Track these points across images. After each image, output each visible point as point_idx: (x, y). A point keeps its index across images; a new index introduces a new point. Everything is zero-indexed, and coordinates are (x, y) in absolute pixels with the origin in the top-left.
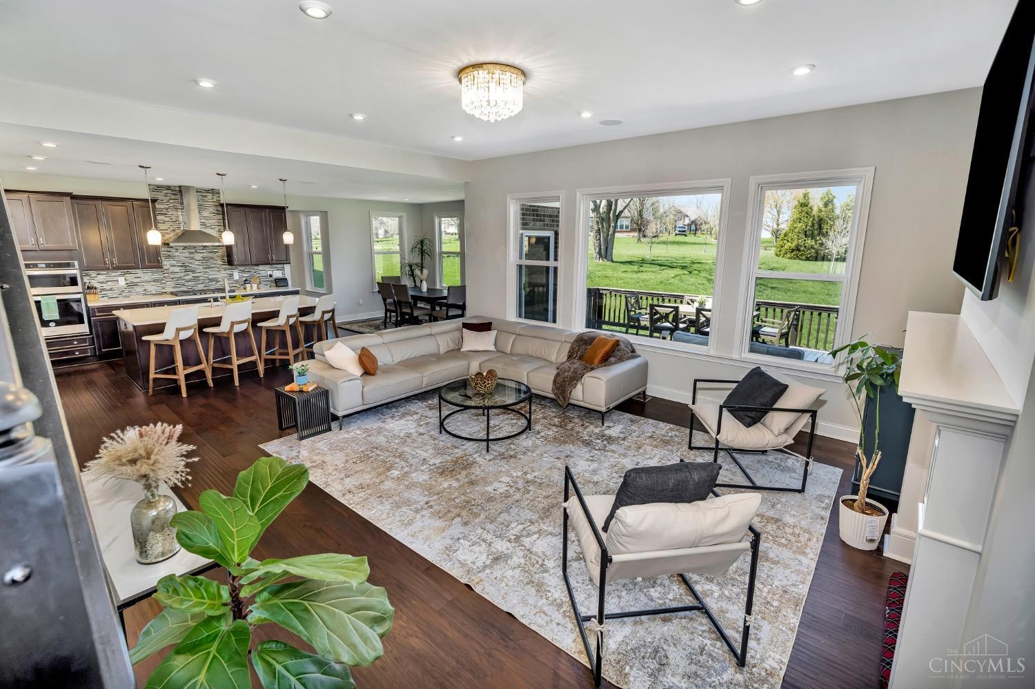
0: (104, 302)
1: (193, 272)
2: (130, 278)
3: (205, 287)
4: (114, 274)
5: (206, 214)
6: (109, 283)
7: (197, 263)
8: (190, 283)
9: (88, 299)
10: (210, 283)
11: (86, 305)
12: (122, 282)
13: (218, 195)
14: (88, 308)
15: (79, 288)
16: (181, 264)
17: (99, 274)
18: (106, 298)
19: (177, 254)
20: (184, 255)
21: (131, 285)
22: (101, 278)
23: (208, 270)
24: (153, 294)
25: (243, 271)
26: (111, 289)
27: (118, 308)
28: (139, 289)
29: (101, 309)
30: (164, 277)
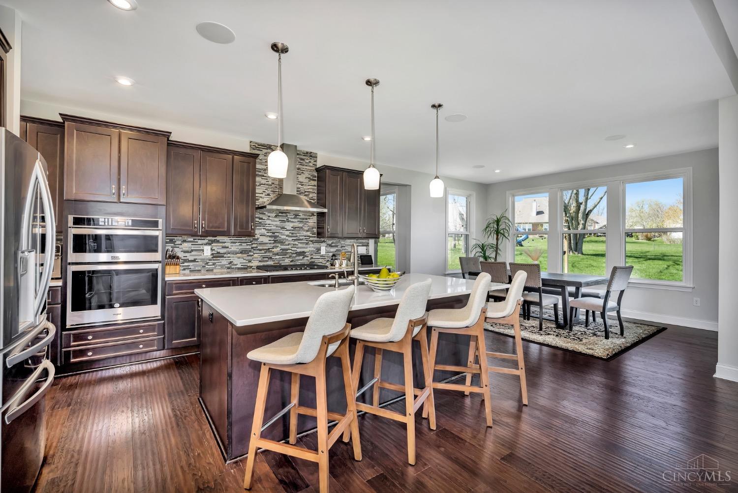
0: (184, 275)
1: (282, 243)
2: (217, 247)
3: (292, 261)
4: (200, 242)
5: (302, 178)
6: (193, 253)
7: (287, 233)
8: (277, 257)
9: (167, 271)
10: (297, 258)
11: (163, 279)
12: (207, 251)
13: (315, 159)
14: (164, 282)
15: (158, 256)
16: (270, 234)
17: (184, 241)
18: (187, 272)
19: (268, 222)
20: (274, 223)
21: (216, 256)
22: (186, 246)
23: (296, 243)
24: (239, 268)
25: (330, 246)
26: (194, 261)
27: (199, 284)
28: (224, 262)
29: (181, 285)
30: (252, 248)
